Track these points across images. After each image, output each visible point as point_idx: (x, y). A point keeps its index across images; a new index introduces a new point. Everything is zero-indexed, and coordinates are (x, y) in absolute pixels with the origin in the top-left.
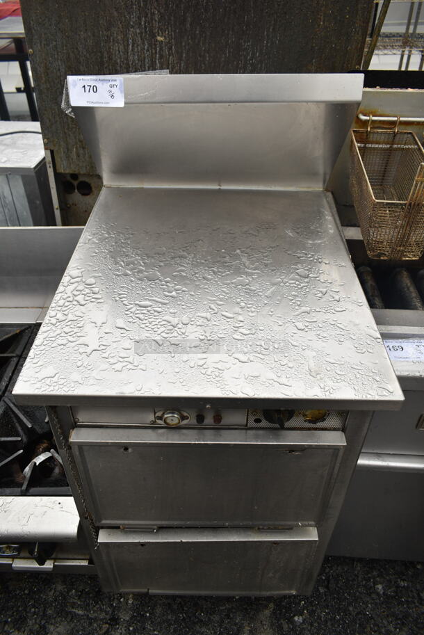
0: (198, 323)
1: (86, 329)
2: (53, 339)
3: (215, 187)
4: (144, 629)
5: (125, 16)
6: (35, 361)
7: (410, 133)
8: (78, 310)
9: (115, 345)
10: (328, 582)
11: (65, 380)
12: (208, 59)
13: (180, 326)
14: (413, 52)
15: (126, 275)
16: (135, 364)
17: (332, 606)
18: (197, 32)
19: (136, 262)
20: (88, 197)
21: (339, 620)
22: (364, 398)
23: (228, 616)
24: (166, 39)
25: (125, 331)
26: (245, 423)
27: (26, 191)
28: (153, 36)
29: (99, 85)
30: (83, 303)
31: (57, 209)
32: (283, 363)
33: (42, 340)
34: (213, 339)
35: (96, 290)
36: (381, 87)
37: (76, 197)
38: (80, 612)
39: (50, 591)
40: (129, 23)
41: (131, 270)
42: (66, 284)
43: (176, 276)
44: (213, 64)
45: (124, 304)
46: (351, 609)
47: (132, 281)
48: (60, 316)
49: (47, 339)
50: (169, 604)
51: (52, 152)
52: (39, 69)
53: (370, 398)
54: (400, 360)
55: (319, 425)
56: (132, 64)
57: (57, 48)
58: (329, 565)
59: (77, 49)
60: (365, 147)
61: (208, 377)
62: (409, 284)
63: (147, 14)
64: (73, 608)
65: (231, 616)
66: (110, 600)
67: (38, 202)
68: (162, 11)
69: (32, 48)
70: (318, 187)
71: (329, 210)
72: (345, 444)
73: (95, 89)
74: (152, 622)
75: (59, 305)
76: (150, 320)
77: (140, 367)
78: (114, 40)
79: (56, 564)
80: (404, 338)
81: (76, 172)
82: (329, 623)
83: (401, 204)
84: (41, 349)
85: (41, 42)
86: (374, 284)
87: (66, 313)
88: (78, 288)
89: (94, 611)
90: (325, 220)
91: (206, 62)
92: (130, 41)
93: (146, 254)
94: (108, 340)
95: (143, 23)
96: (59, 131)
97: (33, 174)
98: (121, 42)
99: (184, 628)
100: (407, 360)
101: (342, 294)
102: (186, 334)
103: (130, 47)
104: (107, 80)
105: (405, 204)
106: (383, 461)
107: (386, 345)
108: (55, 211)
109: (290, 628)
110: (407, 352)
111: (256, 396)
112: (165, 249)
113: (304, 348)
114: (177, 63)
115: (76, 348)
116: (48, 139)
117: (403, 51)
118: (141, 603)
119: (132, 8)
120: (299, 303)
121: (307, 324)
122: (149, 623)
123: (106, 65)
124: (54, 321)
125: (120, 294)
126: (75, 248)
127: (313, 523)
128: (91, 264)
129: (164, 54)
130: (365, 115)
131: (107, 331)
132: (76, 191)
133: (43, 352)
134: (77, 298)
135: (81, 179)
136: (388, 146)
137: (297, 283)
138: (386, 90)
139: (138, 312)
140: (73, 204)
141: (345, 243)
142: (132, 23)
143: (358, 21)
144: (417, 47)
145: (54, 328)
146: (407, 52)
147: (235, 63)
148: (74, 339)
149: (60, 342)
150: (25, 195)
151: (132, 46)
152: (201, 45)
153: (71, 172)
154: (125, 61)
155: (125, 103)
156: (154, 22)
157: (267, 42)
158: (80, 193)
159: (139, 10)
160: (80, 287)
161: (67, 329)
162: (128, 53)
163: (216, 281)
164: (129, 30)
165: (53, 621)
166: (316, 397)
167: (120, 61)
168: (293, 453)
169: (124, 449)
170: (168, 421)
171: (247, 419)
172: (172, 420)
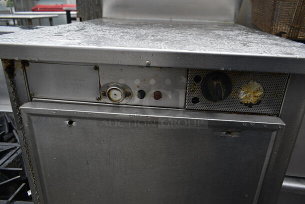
3: (169, 19)
168: (230, 135)
169: (69, 123)
170: (112, 96)
171: (186, 98)
172: (115, 95)
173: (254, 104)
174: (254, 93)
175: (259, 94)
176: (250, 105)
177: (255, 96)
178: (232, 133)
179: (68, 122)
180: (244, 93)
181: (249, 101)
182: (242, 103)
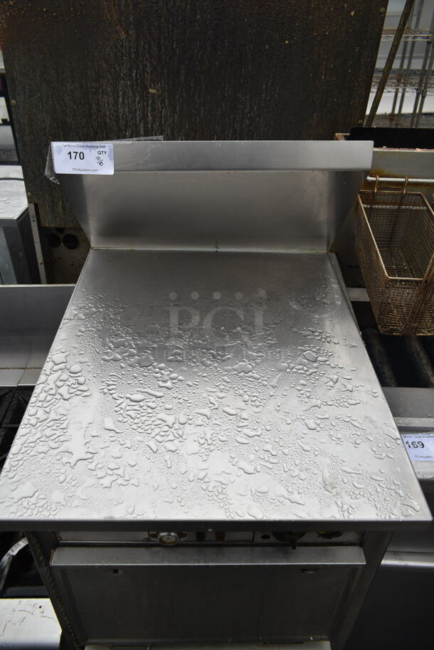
0: (197, 423)
1: (71, 431)
2: (32, 445)
3: (213, 249)
5: (115, 68)
6: (11, 475)
7: (419, 195)
8: (62, 407)
9: (102, 453)
11: (46, 500)
12: (203, 112)
13: (176, 426)
14: (407, 89)
15: (116, 360)
16: (126, 478)
18: (192, 85)
19: (127, 344)
20: (74, 251)
22: (387, 519)
24: (158, 90)
25: (115, 434)
26: (252, 537)
27: (8, 242)
28: (145, 88)
29: (86, 152)
30: (66, 396)
31: (41, 264)
32: (294, 475)
33: (19, 447)
34: (214, 443)
35: (81, 380)
36: (387, 147)
37: (62, 250)
40: (119, 75)
41: (121, 353)
42: (48, 372)
43: (171, 361)
44: (208, 117)
45: (113, 398)
47: (122, 368)
48: (41, 414)
49: (26, 445)
51: (36, 206)
52: (22, 120)
53: (393, 518)
54: (423, 459)
55: (335, 539)
56: (122, 116)
57: (42, 99)
59: (63, 100)
60: (371, 208)
61: (210, 494)
62: (419, 349)
63: (139, 66)
67: (21, 255)
68: (155, 63)
69: (14, 99)
70: (322, 250)
71: (335, 277)
72: (364, 563)
73: (82, 156)
75: (40, 399)
76: (143, 419)
77: (132, 482)
78: (103, 92)
80: (424, 432)
81: (62, 227)
83: (416, 281)
84: (19, 458)
85: (25, 93)
86: (381, 349)
87: (47, 410)
88: (61, 378)
90: (332, 289)
91: (202, 116)
92: (121, 93)
93: (138, 333)
94: (97, 445)
95: (134, 75)
96: (43, 185)
97: (16, 226)
98: (112, 94)
100: (429, 459)
101: (355, 382)
102: (184, 437)
103: (121, 99)
104: (94, 147)
105: (421, 281)
106: (401, 560)
107: (405, 440)
108: (40, 266)
110: (429, 449)
111: (265, 519)
112: (158, 326)
113: (316, 453)
114: (170, 116)
115: (58, 457)
116: (32, 192)
117: (397, 89)
119: (122, 59)
120: (308, 394)
121: (319, 422)
123: (94, 117)
124: (33, 421)
125: (109, 385)
126: (59, 325)
127: (326, 637)
128: (76, 346)
129: (156, 106)
130: (371, 176)
131: (94, 434)
132: (62, 244)
133: (21, 462)
134: (60, 391)
135: (67, 232)
136: (396, 207)
137: (305, 368)
138: (393, 150)
139: (128, 408)
140: (58, 258)
141: (351, 306)
142: (122, 75)
143: (361, 76)
144: (412, 85)
145: (34, 431)
146: (401, 90)
147: (232, 116)
148: (56, 445)
149: (40, 450)
150: (6, 246)
151: (123, 98)
152: (196, 97)
153: (57, 226)
154: (115, 114)
155: (115, 171)
156: (146, 74)
157: (266, 96)
158: (66, 246)
159: (130, 62)
160: (64, 377)
161: (48, 432)
162: (118, 105)
163: (216, 368)
164: (119, 82)
166: (333, 519)
167: (110, 113)
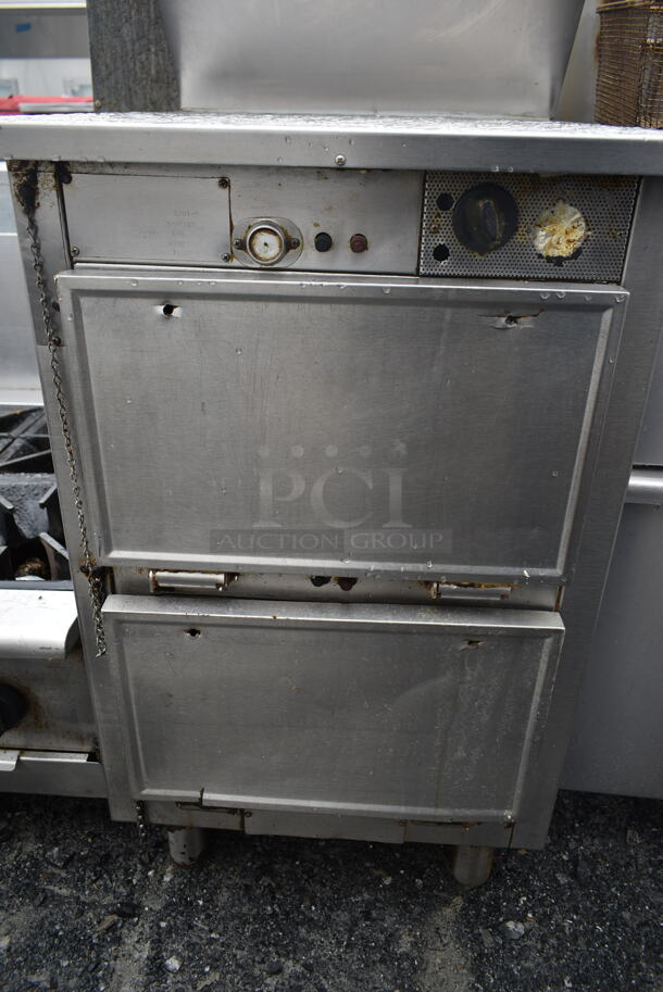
4: (191, 927)
10: (576, 866)
17: (585, 908)
21: (603, 934)
23: (367, 916)
38: (64, 892)
39: (10, 852)
46: (626, 915)
50: (246, 886)
55: (570, 269)
58: (577, 837)
64: (50, 882)
65: (374, 914)
66: (126, 873)
74: (208, 916)
79: (22, 758)
82: (581, 941)
89: (92, 891)
96: (119, 86)
99: (273, 929)
109: (497, 944)
118: (190, 881)
122: (202, 917)
165: (6, 902)
168: (515, 325)
169: (165, 310)
170: (258, 248)
171: (420, 248)
172: (266, 244)
173: (567, 258)
174: (567, 233)
175: (579, 234)
176: (559, 261)
177: (569, 241)
178: (519, 320)
179: (163, 307)
180: (546, 236)
181: (556, 253)
182: (540, 256)
